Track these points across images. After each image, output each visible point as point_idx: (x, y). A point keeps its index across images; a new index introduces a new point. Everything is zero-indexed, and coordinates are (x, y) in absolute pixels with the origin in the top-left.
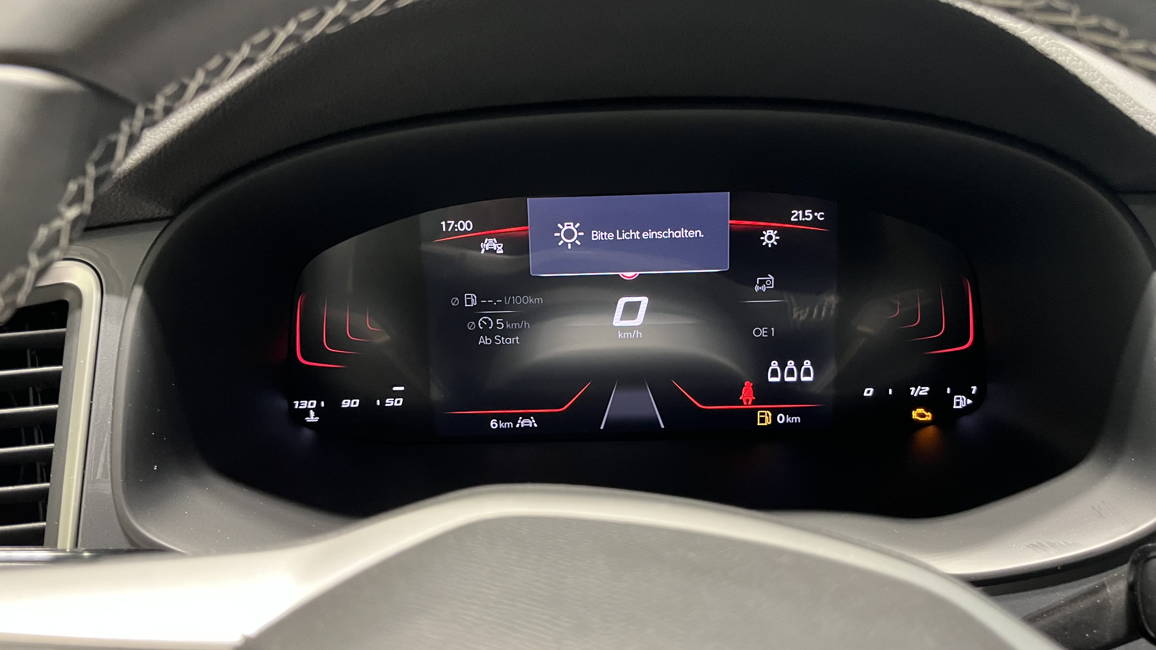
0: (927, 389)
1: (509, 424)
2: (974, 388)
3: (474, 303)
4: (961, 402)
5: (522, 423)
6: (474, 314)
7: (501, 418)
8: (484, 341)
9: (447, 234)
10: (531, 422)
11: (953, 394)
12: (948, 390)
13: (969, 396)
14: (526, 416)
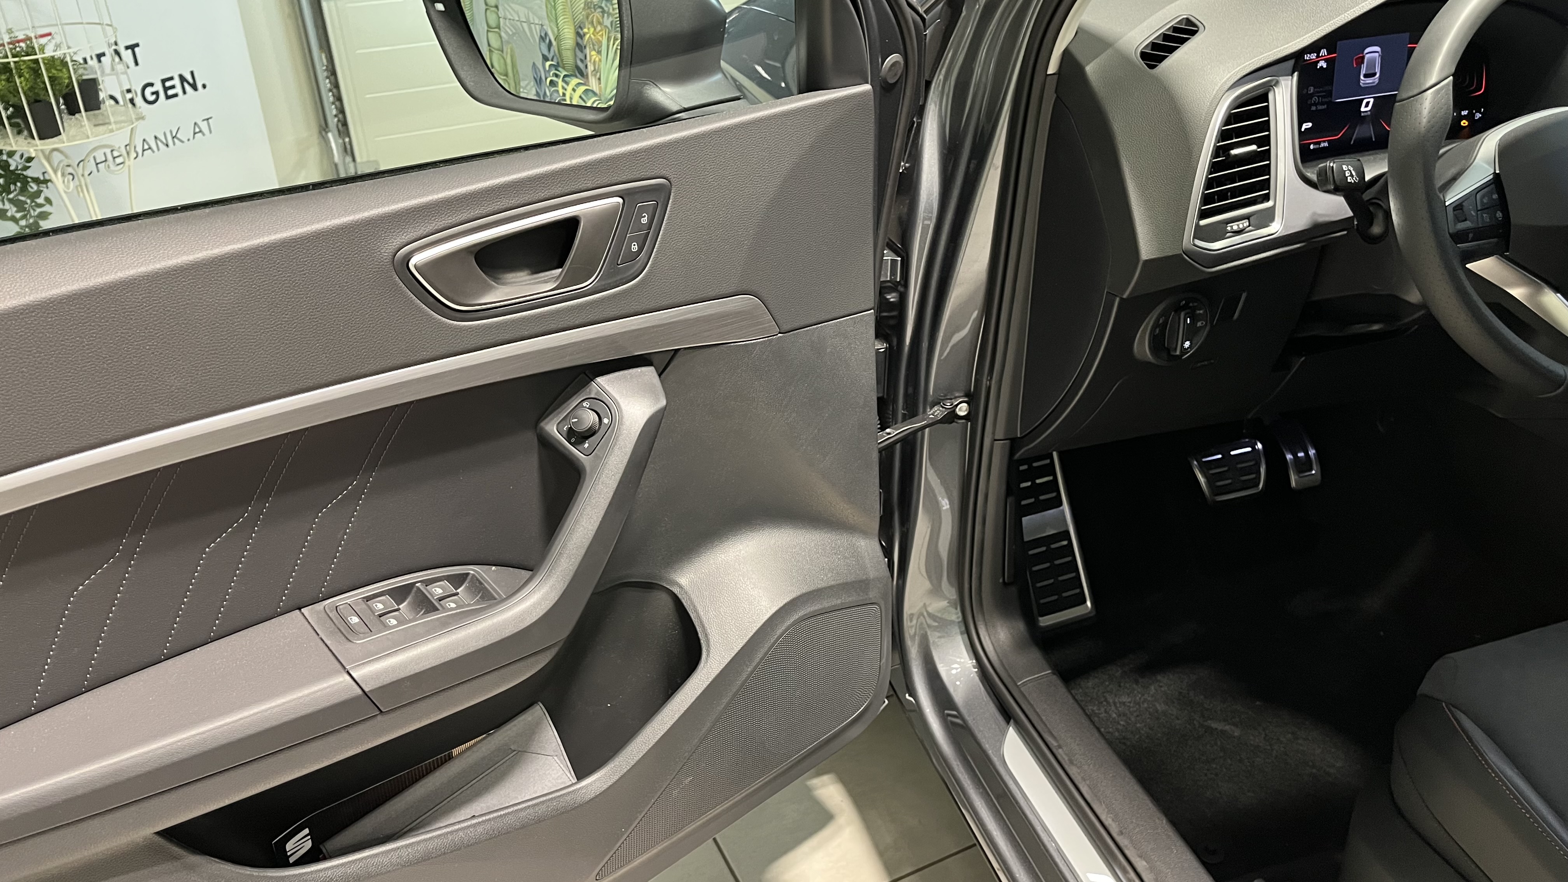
0: (1467, 111)
1: (1317, 146)
2: (1482, 110)
3: (1312, 91)
4: (1478, 116)
5: (1322, 145)
6: (1312, 95)
7: (1315, 143)
8: (1314, 108)
9: (1307, 60)
10: (1326, 144)
11: (1476, 112)
12: (1474, 111)
13: (1480, 113)
14: (1324, 141)
